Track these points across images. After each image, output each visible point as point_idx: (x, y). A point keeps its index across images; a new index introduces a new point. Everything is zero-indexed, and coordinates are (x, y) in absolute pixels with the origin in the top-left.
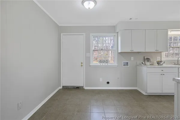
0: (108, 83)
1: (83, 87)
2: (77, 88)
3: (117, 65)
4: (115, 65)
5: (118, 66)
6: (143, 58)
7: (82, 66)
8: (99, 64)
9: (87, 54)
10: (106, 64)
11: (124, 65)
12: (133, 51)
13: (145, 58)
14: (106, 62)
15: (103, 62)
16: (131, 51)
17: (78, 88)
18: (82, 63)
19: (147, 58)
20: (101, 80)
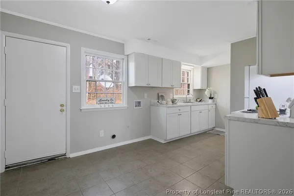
0: (114, 137)
1: (65, 155)
2: (49, 160)
3: (126, 106)
4: (125, 106)
5: (128, 107)
6: (157, 95)
7: (62, 111)
8: (98, 106)
9: (74, 87)
10: (111, 105)
11: (136, 106)
12: (149, 86)
13: (160, 94)
14: (110, 101)
15: (106, 102)
16: (147, 86)
17: (52, 160)
18: (62, 105)
19: (161, 96)
20: (102, 134)
